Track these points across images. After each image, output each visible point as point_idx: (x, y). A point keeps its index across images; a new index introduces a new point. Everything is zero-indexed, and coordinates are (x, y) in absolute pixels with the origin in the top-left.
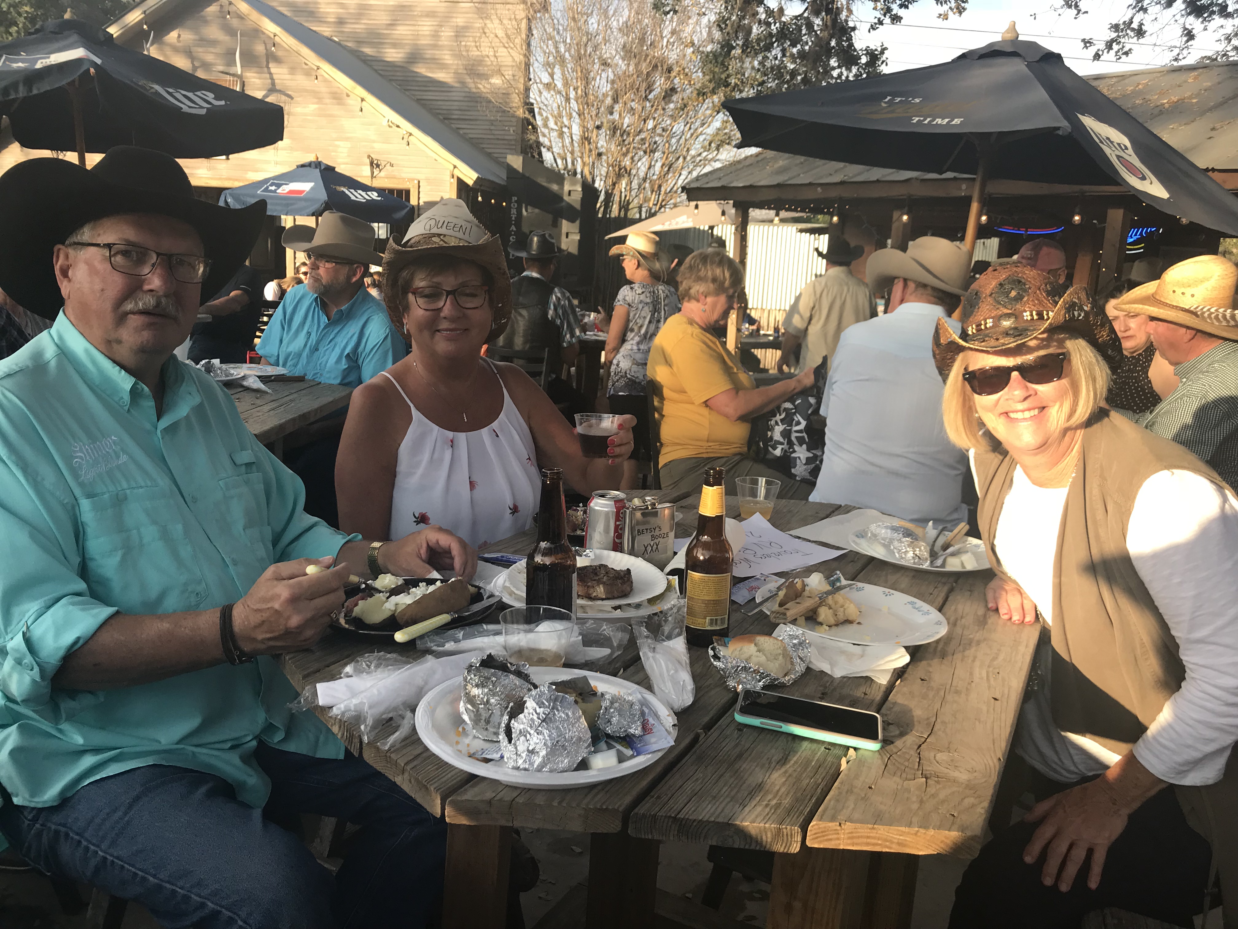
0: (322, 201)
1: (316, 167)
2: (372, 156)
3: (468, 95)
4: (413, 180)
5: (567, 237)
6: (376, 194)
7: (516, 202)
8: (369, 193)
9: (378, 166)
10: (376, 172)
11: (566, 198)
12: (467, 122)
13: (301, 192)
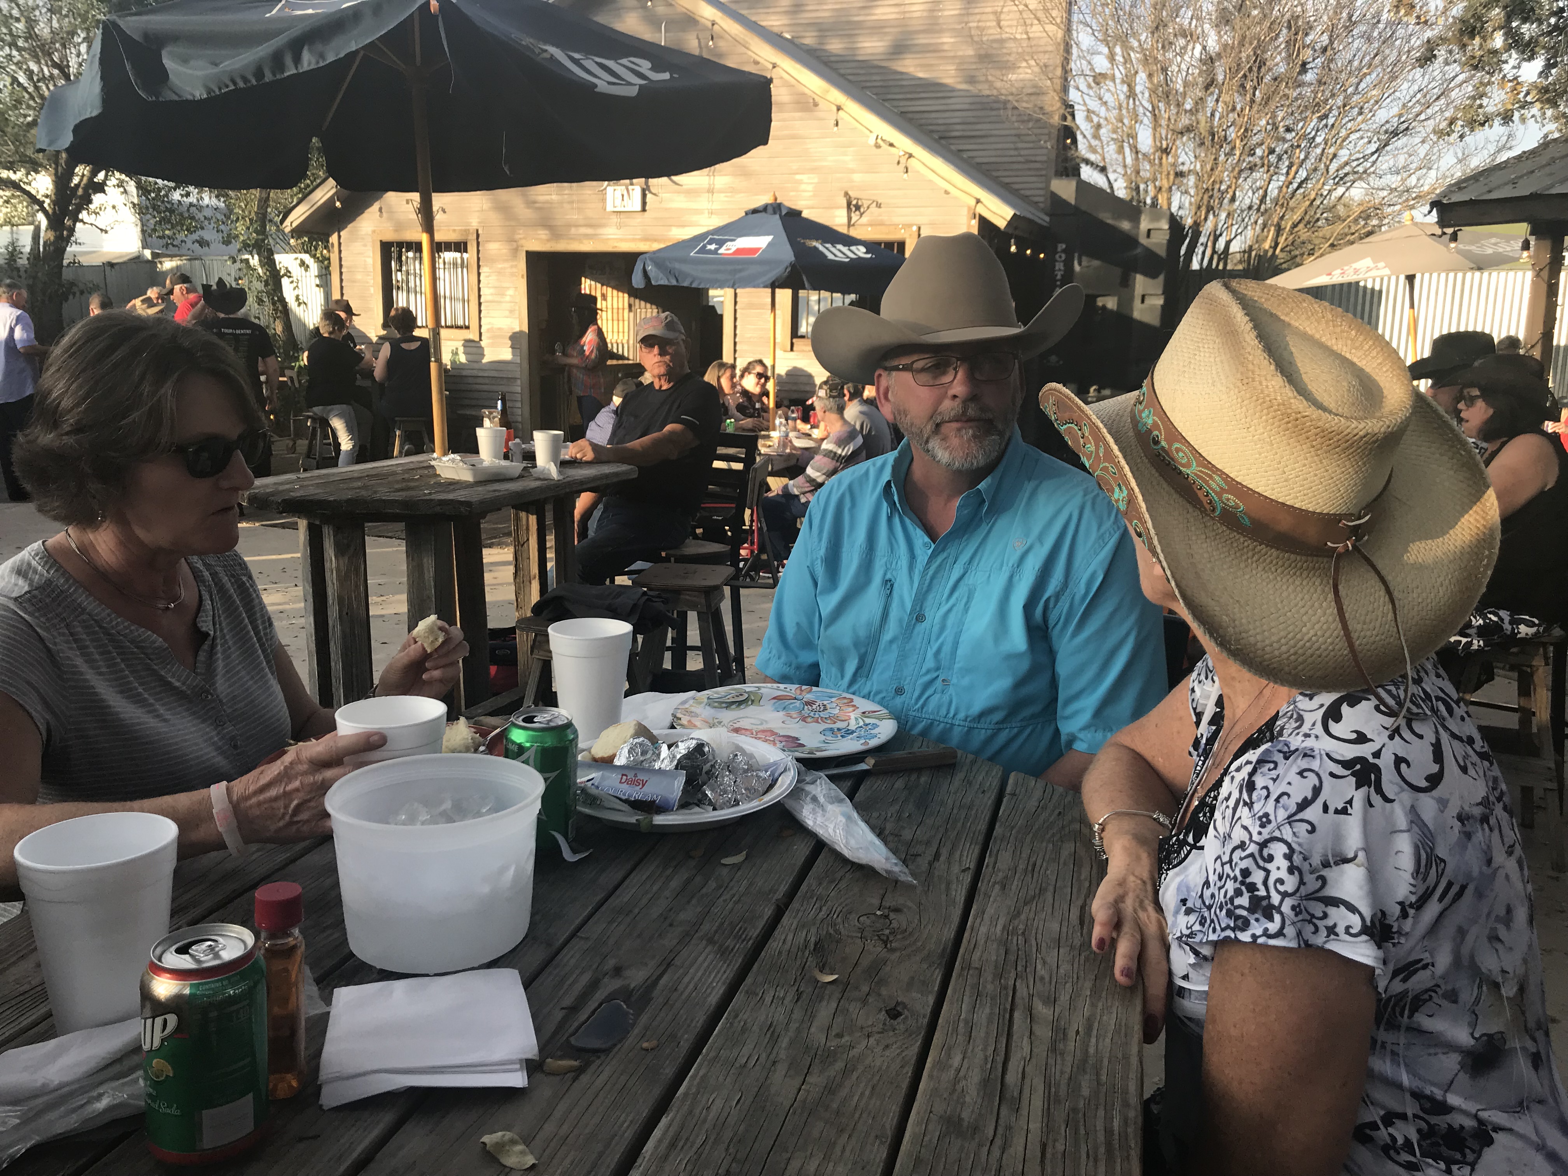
0: (787, 264)
1: (775, 213)
2: (850, 193)
3: (978, 100)
4: (911, 226)
5: (1143, 301)
6: (863, 249)
7: (1064, 251)
8: (853, 248)
9: (858, 207)
10: (855, 217)
11: (1143, 240)
12: (972, 141)
13: (755, 250)
